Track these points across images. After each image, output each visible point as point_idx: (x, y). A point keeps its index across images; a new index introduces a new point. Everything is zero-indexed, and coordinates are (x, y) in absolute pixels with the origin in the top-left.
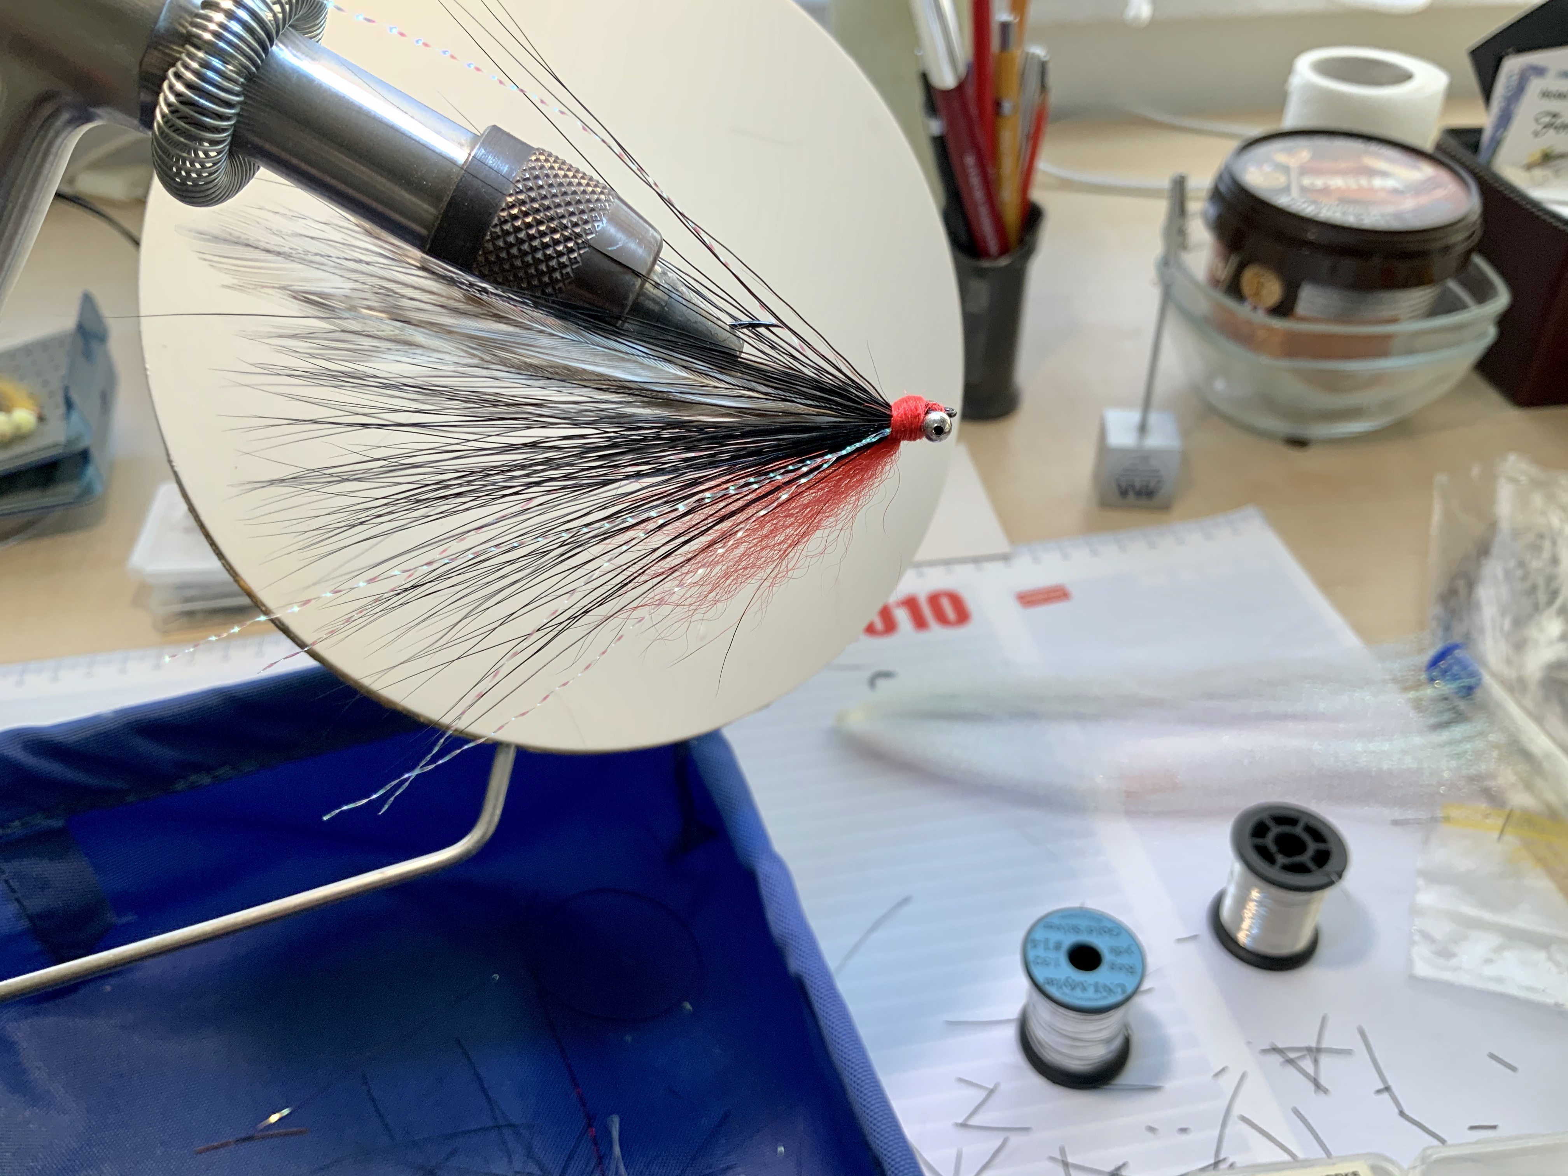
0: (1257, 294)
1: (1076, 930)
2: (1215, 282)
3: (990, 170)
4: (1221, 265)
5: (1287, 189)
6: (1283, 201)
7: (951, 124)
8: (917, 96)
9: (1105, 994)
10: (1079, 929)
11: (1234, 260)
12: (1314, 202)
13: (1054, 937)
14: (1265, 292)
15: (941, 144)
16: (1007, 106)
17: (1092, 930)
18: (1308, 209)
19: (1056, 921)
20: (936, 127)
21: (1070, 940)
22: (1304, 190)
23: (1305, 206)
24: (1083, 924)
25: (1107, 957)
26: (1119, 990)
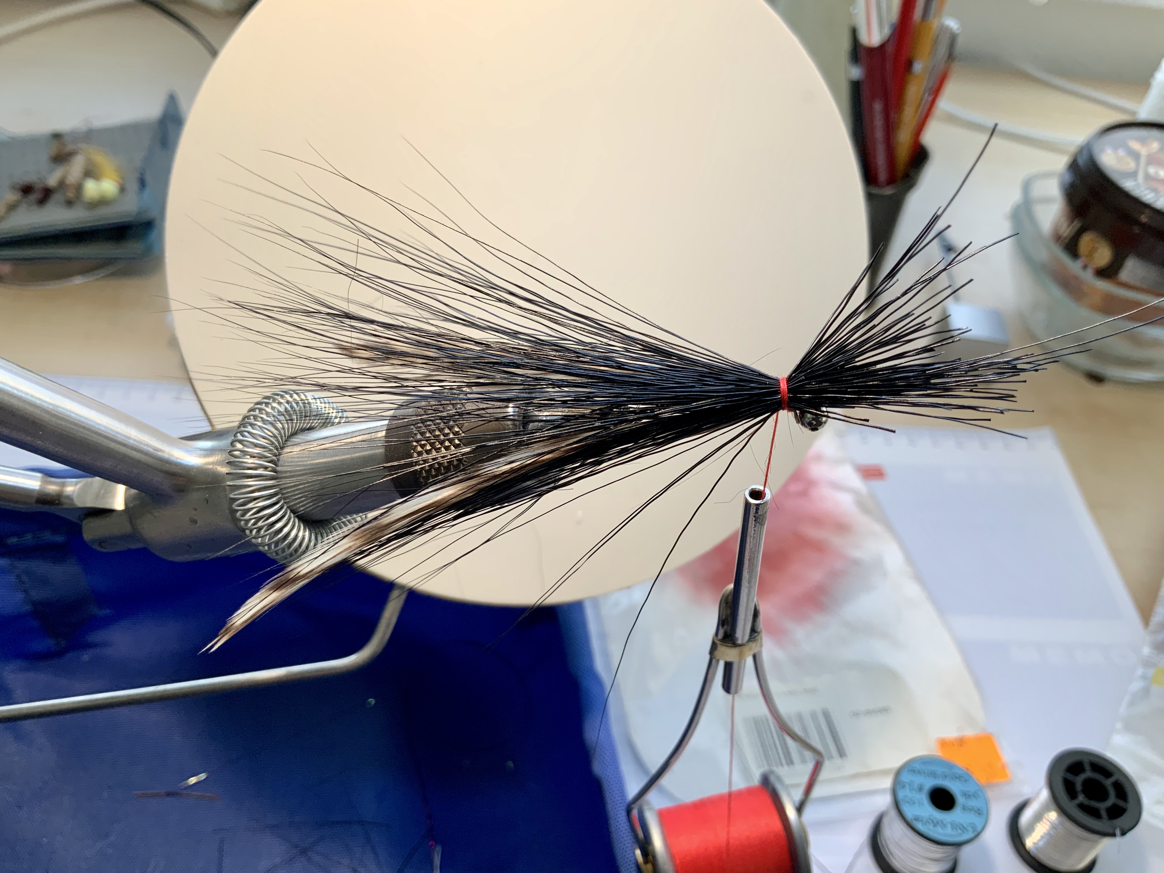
0: (1090, 255)
1: (933, 775)
2: (1057, 238)
3: (892, 115)
4: (1065, 225)
5: (1133, 175)
6: (1128, 185)
7: (870, 73)
8: (845, 45)
9: (960, 831)
10: (935, 773)
11: (1077, 224)
12: (1155, 190)
13: (918, 780)
14: (1096, 255)
15: (856, 87)
16: (918, 67)
17: (946, 776)
18: (1147, 196)
19: (918, 766)
20: (856, 73)
21: (930, 783)
22: (1148, 177)
23: (1147, 192)
24: (939, 770)
25: (960, 799)
26: (970, 829)
